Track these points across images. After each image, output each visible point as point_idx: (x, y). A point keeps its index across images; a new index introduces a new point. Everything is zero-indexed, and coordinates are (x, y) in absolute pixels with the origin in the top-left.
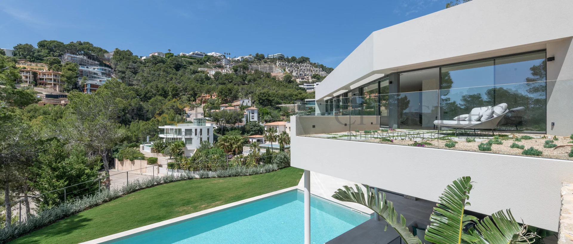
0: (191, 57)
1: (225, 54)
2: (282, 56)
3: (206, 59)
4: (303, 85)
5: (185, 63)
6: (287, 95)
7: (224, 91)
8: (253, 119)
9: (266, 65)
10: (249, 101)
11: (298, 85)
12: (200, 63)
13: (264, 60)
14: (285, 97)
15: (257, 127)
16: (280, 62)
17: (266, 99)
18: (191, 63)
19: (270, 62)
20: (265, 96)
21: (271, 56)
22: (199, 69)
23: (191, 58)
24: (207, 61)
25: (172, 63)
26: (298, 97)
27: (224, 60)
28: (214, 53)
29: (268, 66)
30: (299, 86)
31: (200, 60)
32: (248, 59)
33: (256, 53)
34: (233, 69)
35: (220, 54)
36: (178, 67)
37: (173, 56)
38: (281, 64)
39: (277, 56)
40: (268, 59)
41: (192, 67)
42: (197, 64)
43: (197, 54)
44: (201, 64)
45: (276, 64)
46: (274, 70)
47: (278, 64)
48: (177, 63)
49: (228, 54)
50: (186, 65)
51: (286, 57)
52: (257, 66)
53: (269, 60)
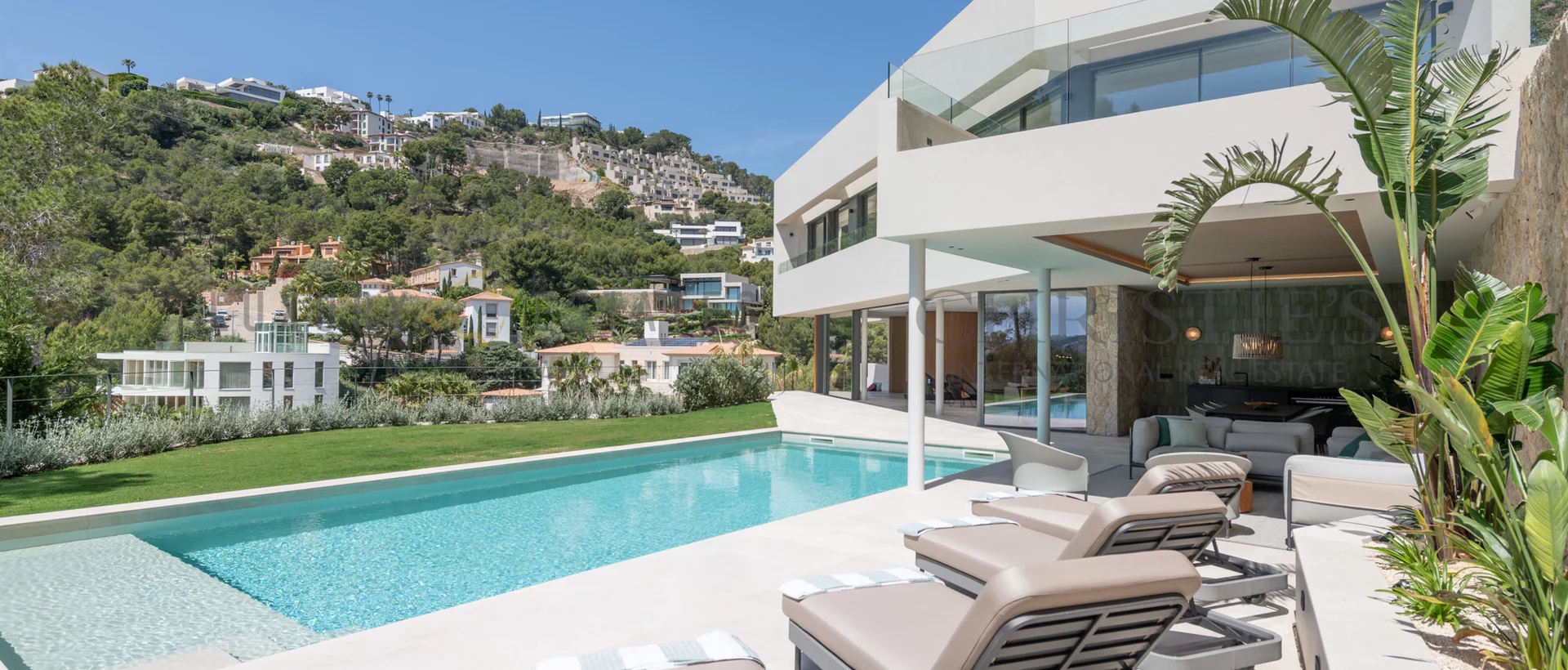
0: (225, 99)
1: (370, 96)
2: (591, 122)
3: (290, 111)
4: (668, 227)
5: (198, 121)
6: (615, 257)
7: (374, 231)
8: (493, 334)
9: (532, 151)
10: (474, 272)
11: (650, 228)
12: (264, 123)
13: (524, 130)
14: (607, 263)
15: (509, 358)
16: (583, 144)
17: (542, 267)
18: (227, 123)
19: (547, 140)
20: (537, 257)
21: (552, 120)
22: (262, 148)
23: (226, 103)
24: (296, 118)
25: (140, 113)
26: (655, 266)
27: (366, 121)
28: (323, 90)
29: (540, 155)
30: (655, 231)
31: (263, 110)
32: (461, 124)
33: (495, 104)
34: (407, 155)
35: (349, 97)
36: (167, 133)
37: (143, 87)
38: (590, 149)
39: (573, 122)
40: (541, 129)
41: (228, 137)
42: (253, 125)
43: (251, 88)
44: (270, 126)
45: (568, 149)
46: (562, 171)
47: (575, 149)
48: (163, 116)
49: (384, 98)
50: (202, 128)
51: (605, 128)
52: (496, 151)
53: (543, 134)
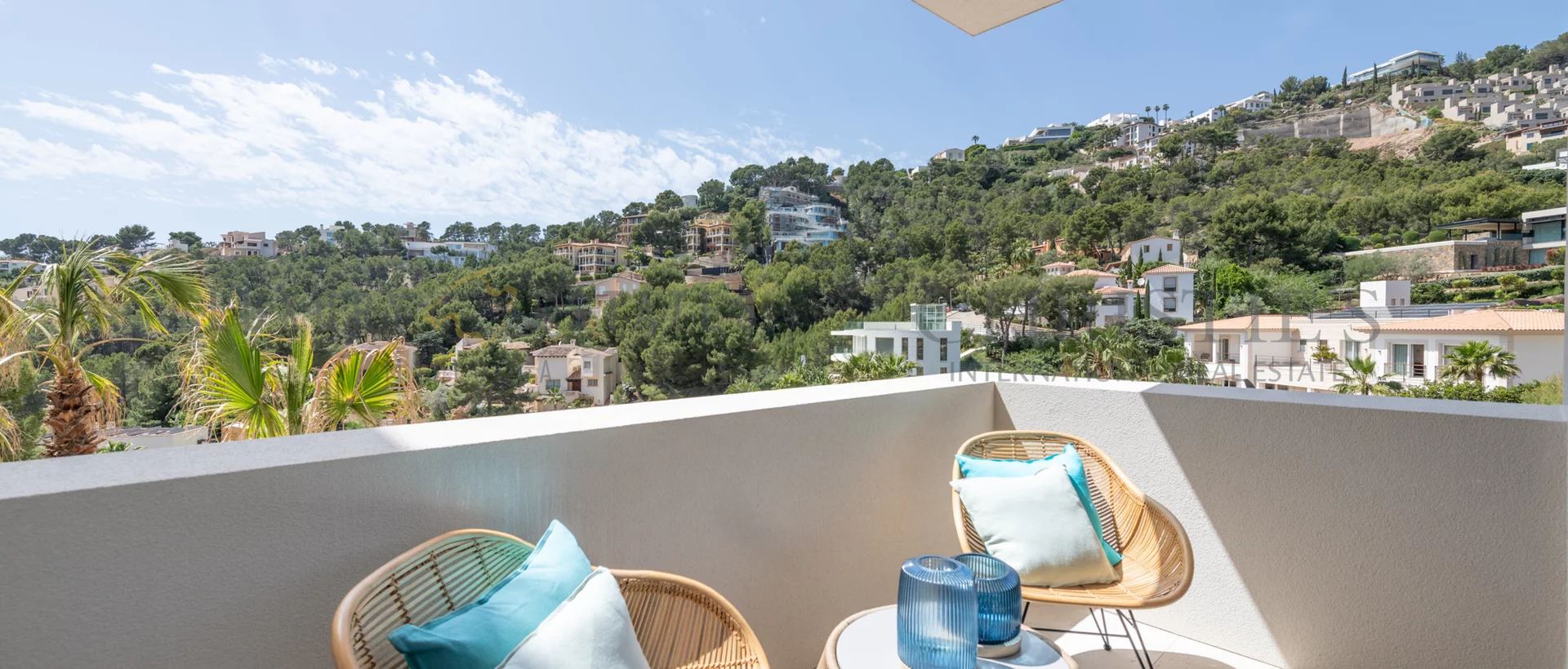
0: (1033, 145)
1: (1148, 109)
2: (1423, 59)
3: (1076, 141)
4: (1553, 158)
5: (1012, 165)
9: (1331, 115)
10: (1170, 246)
11: (1516, 165)
12: (1056, 155)
13: (1324, 96)
16: (1408, 88)
18: (1031, 162)
19: (1353, 97)
21: (1365, 74)
22: (1050, 175)
23: (1034, 148)
24: (1081, 145)
25: (974, 169)
27: (1137, 132)
28: (1107, 117)
29: (1342, 116)
30: (1524, 168)
31: (1056, 146)
32: (1245, 109)
33: (1285, 78)
35: (1129, 116)
36: (990, 178)
37: (981, 151)
38: (1419, 92)
39: (1395, 68)
40: (1347, 88)
41: (1030, 173)
42: (1049, 159)
43: (1051, 132)
44: (1061, 157)
45: (1385, 100)
46: (1373, 127)
47: (1396, 96)
48: (987, 167)
49: (1161, 107)
50: (1014, 170)
51: (1449, 62)
52: (1285, 125)
53: (1348, 93)
